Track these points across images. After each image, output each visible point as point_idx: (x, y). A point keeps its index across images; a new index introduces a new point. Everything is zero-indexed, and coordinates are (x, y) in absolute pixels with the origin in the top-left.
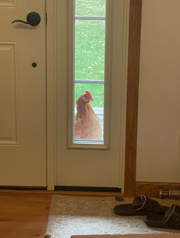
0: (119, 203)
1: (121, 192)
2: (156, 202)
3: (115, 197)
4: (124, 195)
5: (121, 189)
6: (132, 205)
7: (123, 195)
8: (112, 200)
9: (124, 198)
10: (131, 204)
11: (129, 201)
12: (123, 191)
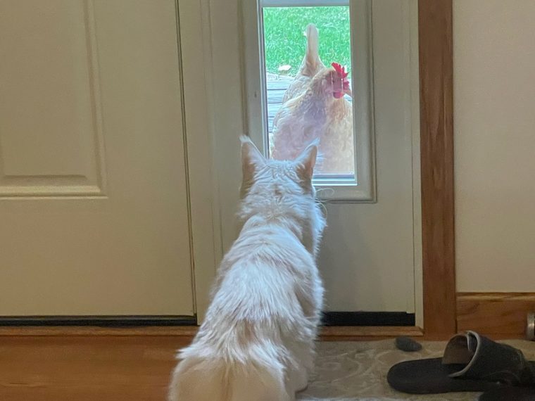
0: (406, 357)
1: (413, 324)
2: (512, 352)
3: (394, 340)
4: (424, 333)
5: (413, 316)
6: (444, 362)
7: (421, 334)
8: (387, 349)
9: (423, 344)
10: (439, 359)
11: (435, 350)
12: (419, 321)
